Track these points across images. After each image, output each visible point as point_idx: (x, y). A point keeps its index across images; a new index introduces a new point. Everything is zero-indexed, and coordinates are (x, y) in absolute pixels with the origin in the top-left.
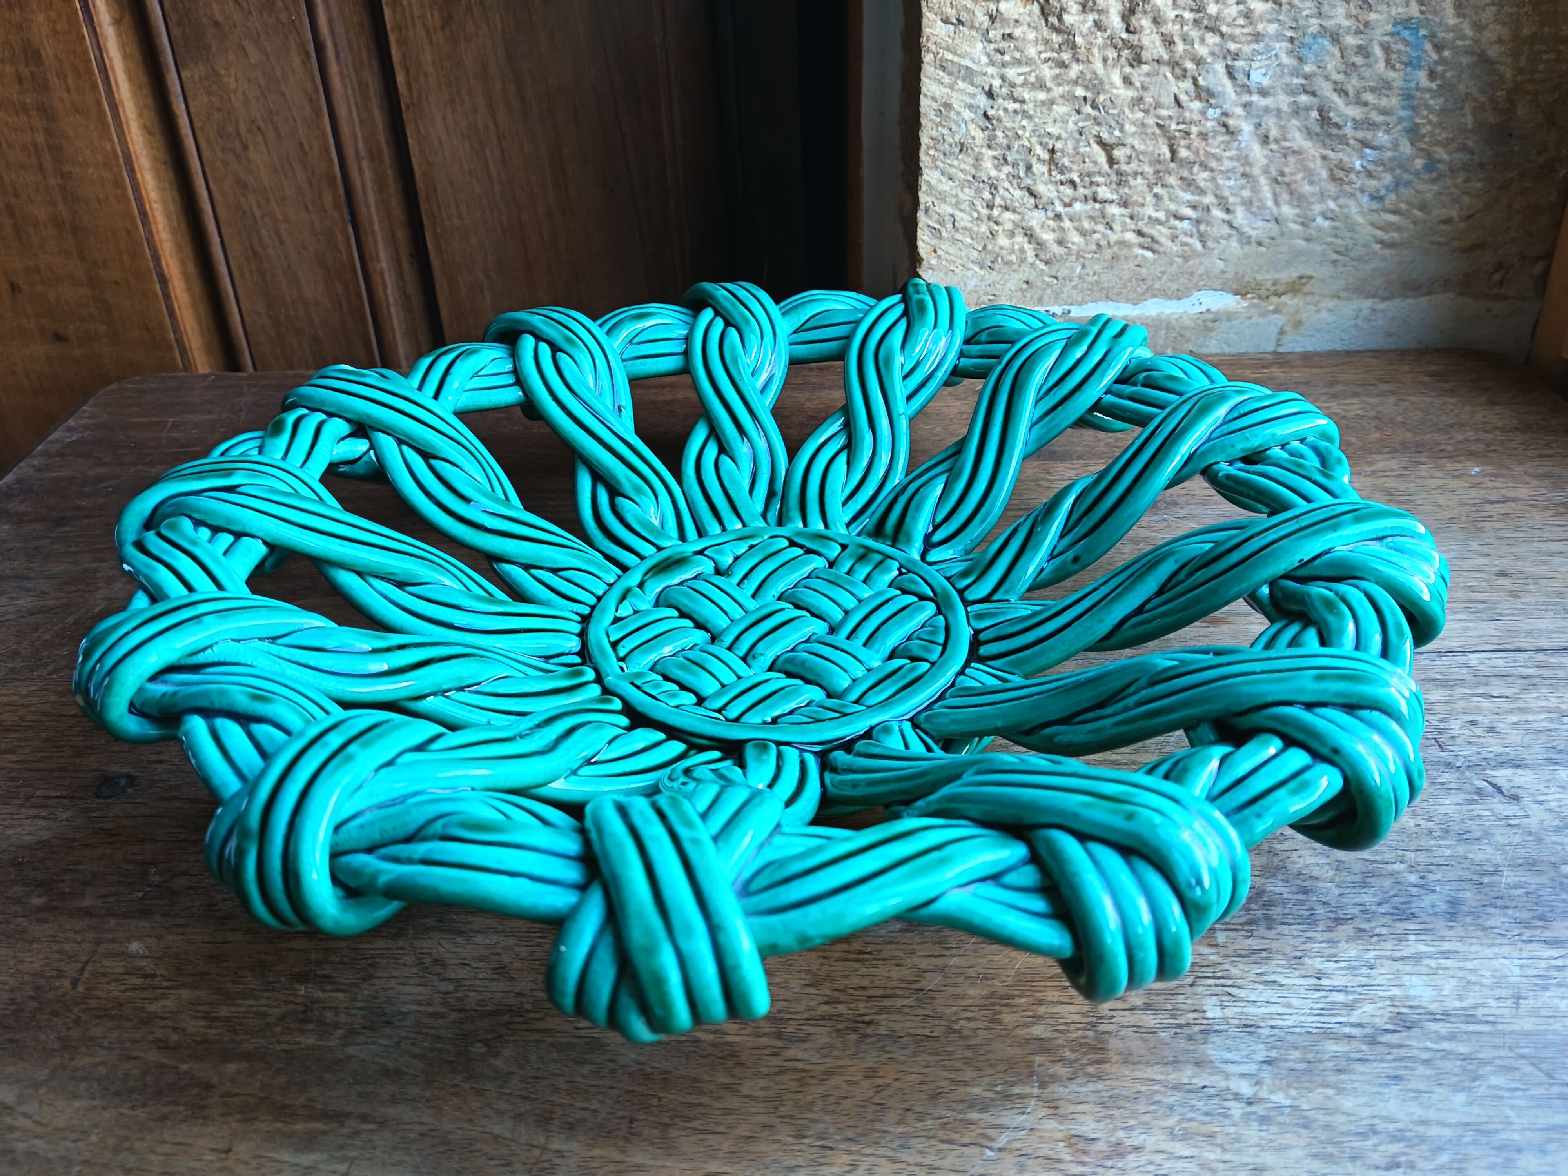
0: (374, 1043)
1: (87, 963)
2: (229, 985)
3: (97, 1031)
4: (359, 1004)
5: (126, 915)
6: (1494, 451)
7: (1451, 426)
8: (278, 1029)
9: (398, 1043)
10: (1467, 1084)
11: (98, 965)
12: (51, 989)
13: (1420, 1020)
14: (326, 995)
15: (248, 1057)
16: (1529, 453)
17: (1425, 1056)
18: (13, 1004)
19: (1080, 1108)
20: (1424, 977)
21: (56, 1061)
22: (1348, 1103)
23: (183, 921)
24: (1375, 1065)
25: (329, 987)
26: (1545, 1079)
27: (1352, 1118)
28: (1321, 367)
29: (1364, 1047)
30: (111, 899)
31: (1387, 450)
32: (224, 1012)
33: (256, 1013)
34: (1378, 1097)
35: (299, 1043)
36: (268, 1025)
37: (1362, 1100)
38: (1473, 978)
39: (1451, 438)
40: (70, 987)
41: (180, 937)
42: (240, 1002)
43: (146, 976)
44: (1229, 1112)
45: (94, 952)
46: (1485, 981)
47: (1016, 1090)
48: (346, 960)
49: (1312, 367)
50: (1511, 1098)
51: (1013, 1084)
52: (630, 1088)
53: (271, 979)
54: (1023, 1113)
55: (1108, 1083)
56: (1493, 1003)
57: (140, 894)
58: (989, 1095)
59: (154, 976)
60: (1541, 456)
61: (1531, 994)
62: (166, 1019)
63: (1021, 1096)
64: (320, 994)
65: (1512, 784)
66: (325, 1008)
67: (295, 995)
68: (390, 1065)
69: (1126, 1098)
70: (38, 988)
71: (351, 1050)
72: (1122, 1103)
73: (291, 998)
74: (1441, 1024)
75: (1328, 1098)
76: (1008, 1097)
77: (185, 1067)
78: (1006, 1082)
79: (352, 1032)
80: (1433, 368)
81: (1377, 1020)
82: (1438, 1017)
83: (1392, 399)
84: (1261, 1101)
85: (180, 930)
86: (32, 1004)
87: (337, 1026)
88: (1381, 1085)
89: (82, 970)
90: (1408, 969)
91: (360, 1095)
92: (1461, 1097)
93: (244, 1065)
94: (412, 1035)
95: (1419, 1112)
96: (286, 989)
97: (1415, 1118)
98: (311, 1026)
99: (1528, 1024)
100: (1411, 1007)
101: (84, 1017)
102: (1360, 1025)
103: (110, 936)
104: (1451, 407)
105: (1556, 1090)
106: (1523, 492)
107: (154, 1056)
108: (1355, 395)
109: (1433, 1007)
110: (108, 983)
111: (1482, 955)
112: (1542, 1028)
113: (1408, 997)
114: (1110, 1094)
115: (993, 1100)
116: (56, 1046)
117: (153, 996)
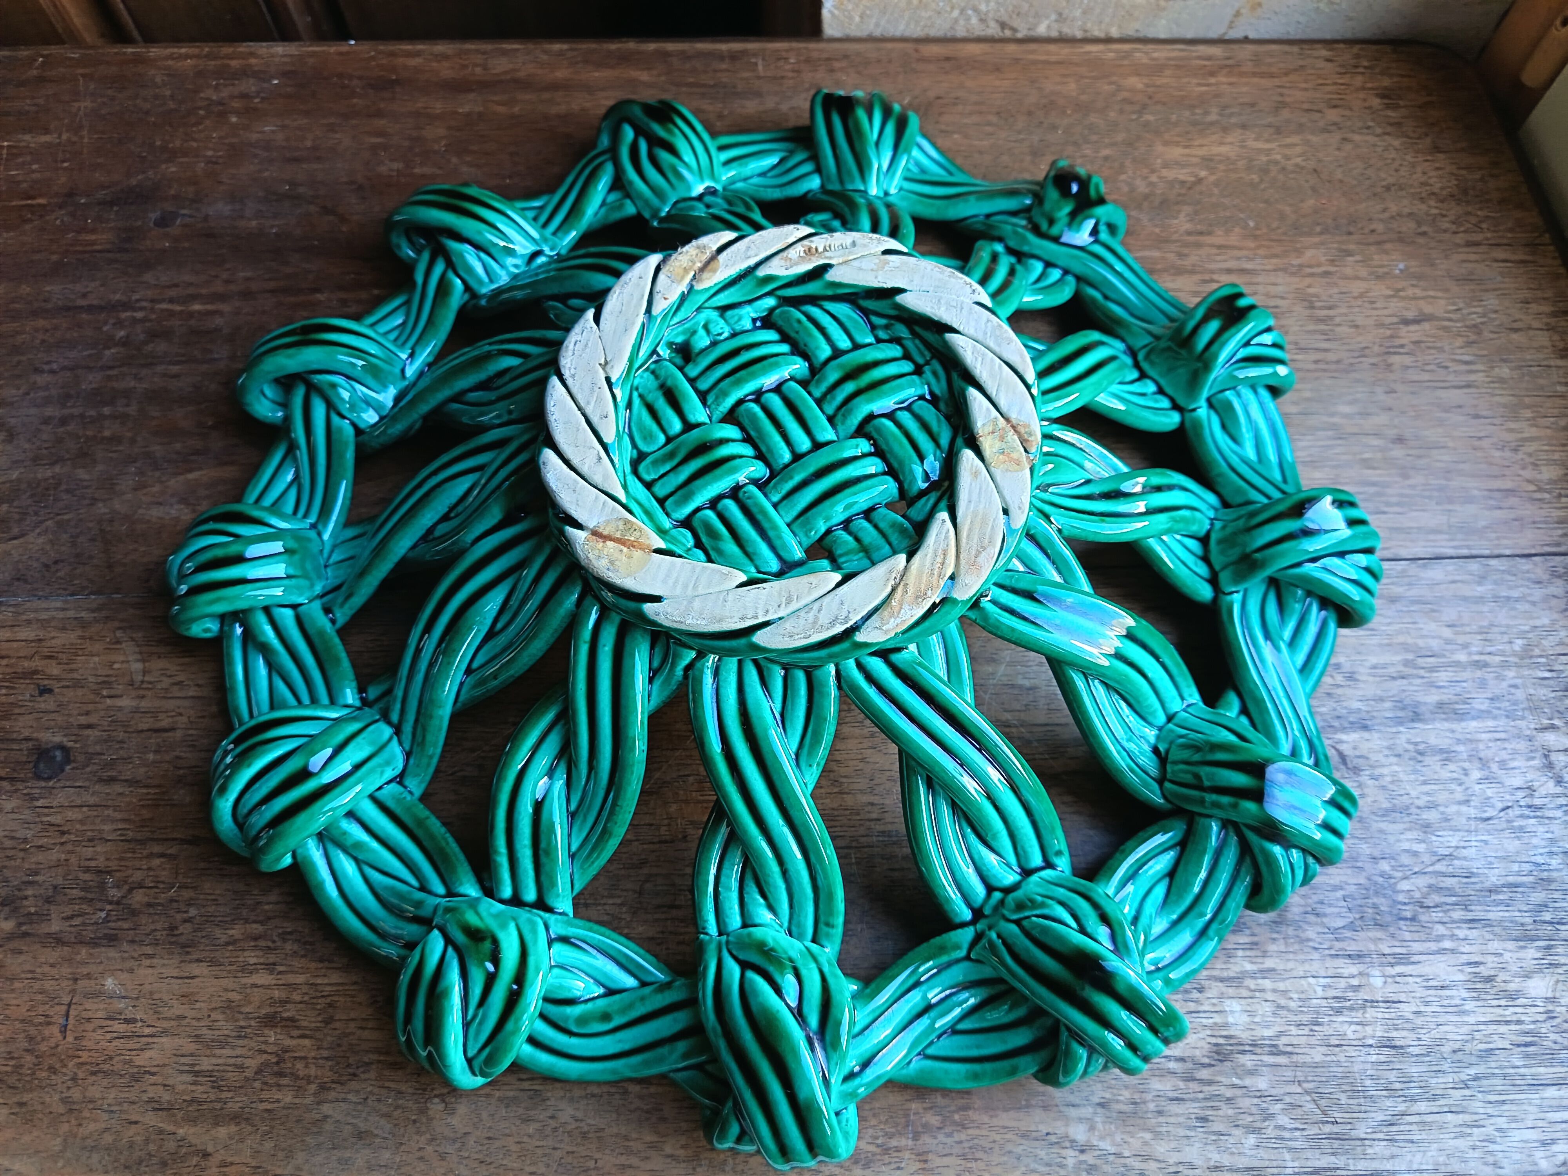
0: (344, 1100)
1: (69, 1005)
2: (204, 1031)
3: (94, 1092)
4: (325, 1053)
5: (94, 943)
6: (1424, 234)
7: (1388, 188)
8: (257, 1084)
9: (366, 1099)
10: (1258, 1125)
11: (81, 1008)
12: (43, 1039)
13: (1232, 1052)
14: (295, 1042)
15: (235, 1118)
16: (1460, 239)
17: (1229, 1093)
18: (12, 1058)
19: (946, 1161)
20: (1243, 1002)
21: (65, 1127)
22: (1161, 1148)
23: (149, 950)
24: (1188, 1104)
25: (296, 1033)
26: (1321, 1117)
27: (1163, 1165)
28: (1272, 76)
29: (1181, 1085)
30: (77, 921)
31: (1318, 229)
32: (206, 1064)
33: (235, 1065)
34: (1186, 1142)
35: (278, 1101)
36: (247, 1079)
37: (1173, 1145)
38: (1283, 1002)
39: (1385, 210)
40: (60, 1036)
41: (150, 971)
42: (218, 1052)
43: (127, 1021)
44: (1065, 1162)
45: (73, 991)
46: (1293, 1005)
47: (894, 1143)
48: (306, 998)
49: (1262, 75)
50: (1290, 1139)
51: (891, 1136)
52: (570, 1149)
53: (242, 1023)
54: (899, 1168)
55: (970, 1132)
56: (1294, 1030)
57: (103, 915)
58: (872, 1148)
59: (133, 1021)
60: (1469, 244)
61: (1327, 1019)
62: (153, 1074)
63: (898, 1150)
64: (288, 1042)
65: (1358, 753)
66: (296, 1058)
67: (266, 1042)
68: (362, 1126)
69: (984, 1150)
70: (31, 1039)
71: (326, 1109)
72: (980, 1155)
73: (263, 1047)
74: (1248, 1057)
75: (1145, 1143)
76: (886, 1151)
77: (181, 1131)
78: (886, 1134)
79: (323, 1087)
80: (1386, 82)
81: (1197, 1053)
82: (1247, 1048)
83: (1335, 138)
84: (1092, 1147)
85: (148, 962)
86: (29, 1059)
87: (308, 1080)
88: (1189, 1128)
89: (67, 1015)
90: (1231, 991)
91: (339, 1161)
92: (1252, 1140)
93: (233, 1128)
94: (376, 1090)
95: (1215, 1157)
96: (258, 1035)
97: (1212, 1163)
98: (285, 1081)
99: (1317, 1055)
100: (1225, 1037)
101: (81, 1075)
102: (1182, 1060)
103: (85, 971)
104: (1393, 154)
105: (1327, 1129)
106: (1439, 307)
107: (151, 1119)
108: (1301, 128)
109: (1245, 1036)
110: (94, 1031)
111: (1295, 974)
112: (1328, 1058)
113: (1226, 1025)
114: (971, 1144)
115: (874, 1155)
116: (61, 1109)
117: (137, 1046)
